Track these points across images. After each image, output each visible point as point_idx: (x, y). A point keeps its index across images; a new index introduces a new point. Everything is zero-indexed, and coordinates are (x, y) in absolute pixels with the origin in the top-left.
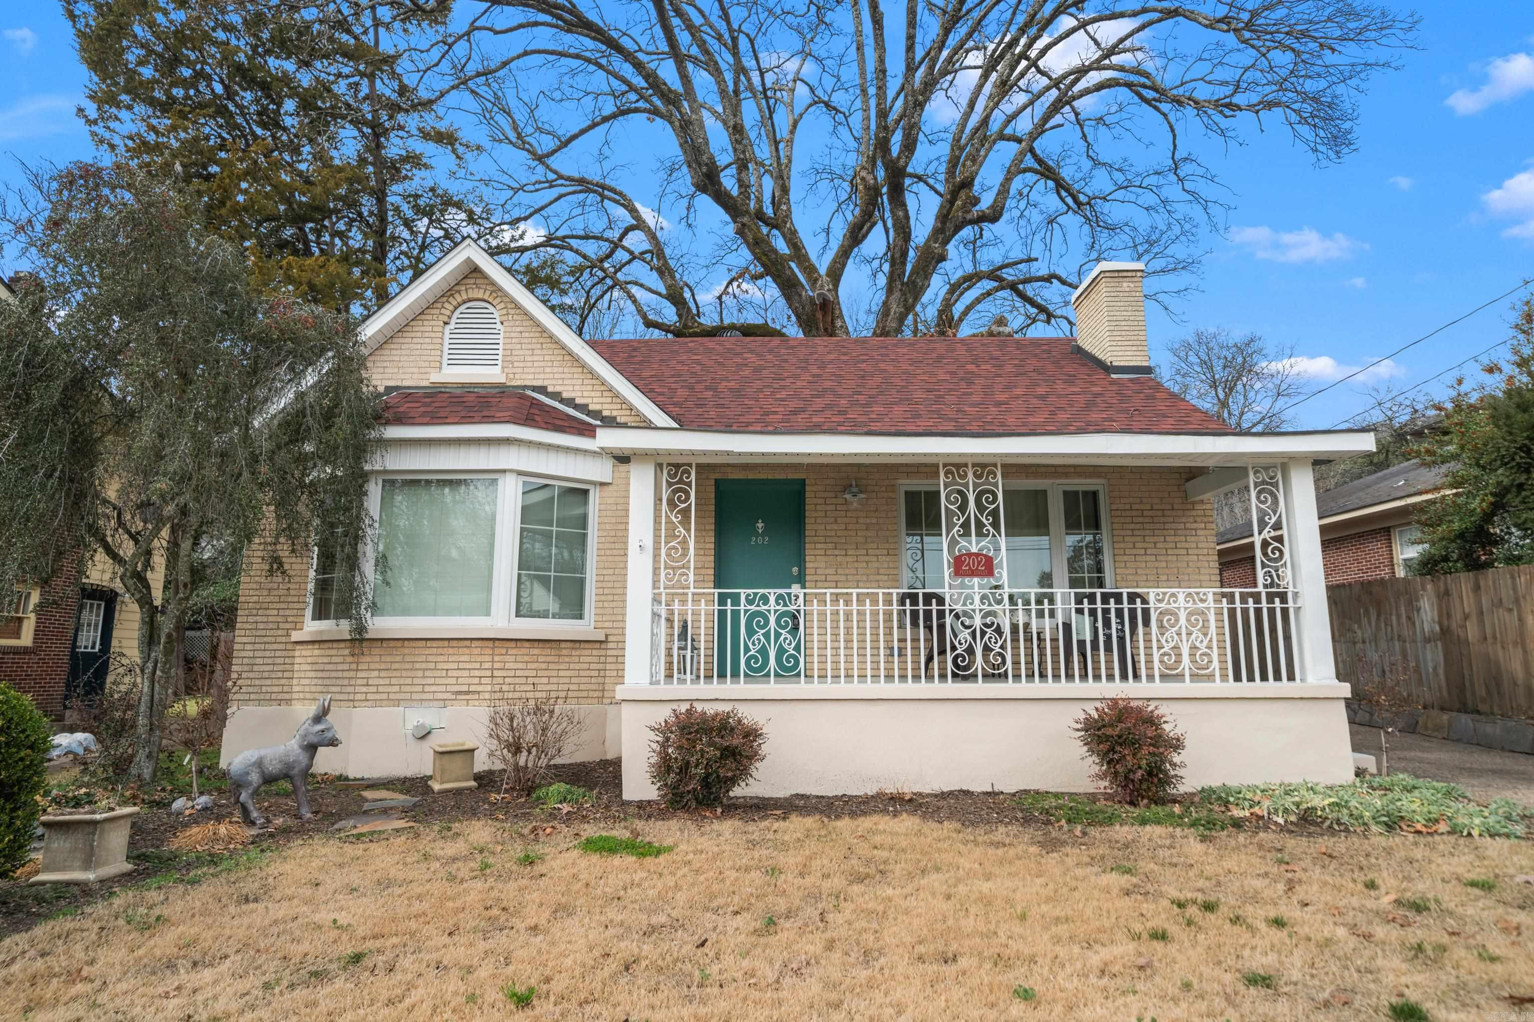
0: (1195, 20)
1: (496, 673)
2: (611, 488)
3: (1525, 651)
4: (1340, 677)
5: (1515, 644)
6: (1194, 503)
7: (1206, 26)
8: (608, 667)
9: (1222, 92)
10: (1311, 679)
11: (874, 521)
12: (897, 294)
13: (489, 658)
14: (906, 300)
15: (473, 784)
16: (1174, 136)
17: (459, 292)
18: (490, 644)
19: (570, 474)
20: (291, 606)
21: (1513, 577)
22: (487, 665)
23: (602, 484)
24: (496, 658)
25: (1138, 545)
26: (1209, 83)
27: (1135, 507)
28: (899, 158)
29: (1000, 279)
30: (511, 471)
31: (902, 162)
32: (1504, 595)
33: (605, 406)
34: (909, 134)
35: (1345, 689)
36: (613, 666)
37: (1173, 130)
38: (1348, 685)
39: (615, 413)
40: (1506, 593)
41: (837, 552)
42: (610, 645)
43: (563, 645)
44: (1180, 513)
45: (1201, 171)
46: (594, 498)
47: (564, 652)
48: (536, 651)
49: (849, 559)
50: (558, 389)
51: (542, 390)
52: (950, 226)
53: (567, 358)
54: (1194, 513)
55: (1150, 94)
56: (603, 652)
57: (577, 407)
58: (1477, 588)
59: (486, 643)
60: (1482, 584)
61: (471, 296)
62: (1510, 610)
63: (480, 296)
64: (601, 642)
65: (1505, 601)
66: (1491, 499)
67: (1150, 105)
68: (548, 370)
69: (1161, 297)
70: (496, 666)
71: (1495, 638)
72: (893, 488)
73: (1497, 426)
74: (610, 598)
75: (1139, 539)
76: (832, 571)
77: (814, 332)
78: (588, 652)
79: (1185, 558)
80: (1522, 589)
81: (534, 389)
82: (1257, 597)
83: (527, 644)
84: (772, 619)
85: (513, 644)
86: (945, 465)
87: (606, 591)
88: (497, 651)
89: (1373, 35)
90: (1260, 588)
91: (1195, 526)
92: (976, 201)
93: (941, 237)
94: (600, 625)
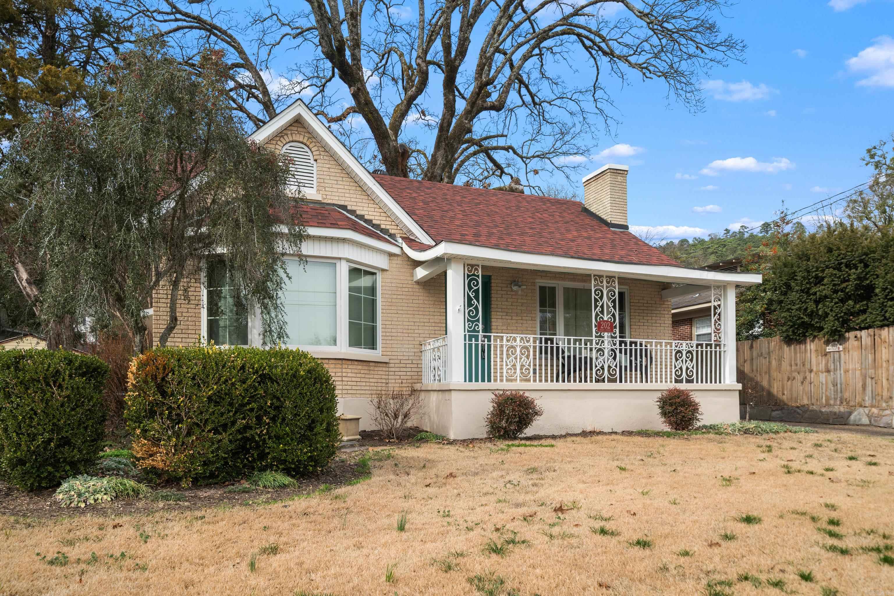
0: (632, 11)
1: (344, 379)
2: (388, 273)
3: (769, 376)
4: (738, 381)
5: (766, 373)
6: (664, 301)
7: (638, 16)
8: (390, 377)
9: (625, 51)
10: (728, 382)
11: (525, 301)
12: (441, 152)
13: (340, 370)
14: (447, 156)
15: (359, 437)
16: (598, 73)
17: (287, 135)
18: (340, 362)
19: (367, 262)
20: (190, 336)
21: (769, 343)
22: (339, 374)
23: (383, 270)
24: (344, 370)
25: (641, 321)
26: (619, 43)
27: (640, 301)
28: (455, 59)
29: (480, 146)
30: (344, 259)
31: (457, 62)
32: (763, 351)
33: (382, 222)
34: (463, 44)
35: (740, 386)
36: (392, 377)
37: (598, 70)
38: (741, 385)
39: (388, 227)
40: (764, 351)
41: (507, 317)
42: (391, 365)
43: (371, 364)
44: (658, 306)
45: (606, 97)
46: (379, 277)
47: (372, 368)
48: (360, 367)
49: (514, 321)
50: (354, 208)
51: (344, 207)
52: (475, 109)
53: (358, 189)
54: (664, 306)
55: (588, 43)
56: (387, 369)
57: (366, 221)
58: (751, 347)
59: (338, 362)
60: (754, 346)
61: (294, 139)
62: (765, 358)
63: (301, 140)
64: (386, 363)
65: (764, 353)
66: (765, 306)
67: (588, 50)
68: (347, 195)
69: (566, 170)
70: (344, 374)
71: (757, 370)
72: (534, 284)
73: (774, 273)
74: (390, 338)
75: (641, 318)
76: (505, 328)
77: (395, 171)
78: (381, 369)
79: (659, 328)
80: (772, 348)
81: (340, 206)
82: (711, 345)
83: (356, 363)
84: (518, 349)
85: (350, 362)
86: (594, 276)
87: (388, 334)
88: (344, 366)
89: (724, 48)
90: (712, 342)
91: (664, 312)
92: (489, 95)
93: (470, 116)
94: (385, 353)
